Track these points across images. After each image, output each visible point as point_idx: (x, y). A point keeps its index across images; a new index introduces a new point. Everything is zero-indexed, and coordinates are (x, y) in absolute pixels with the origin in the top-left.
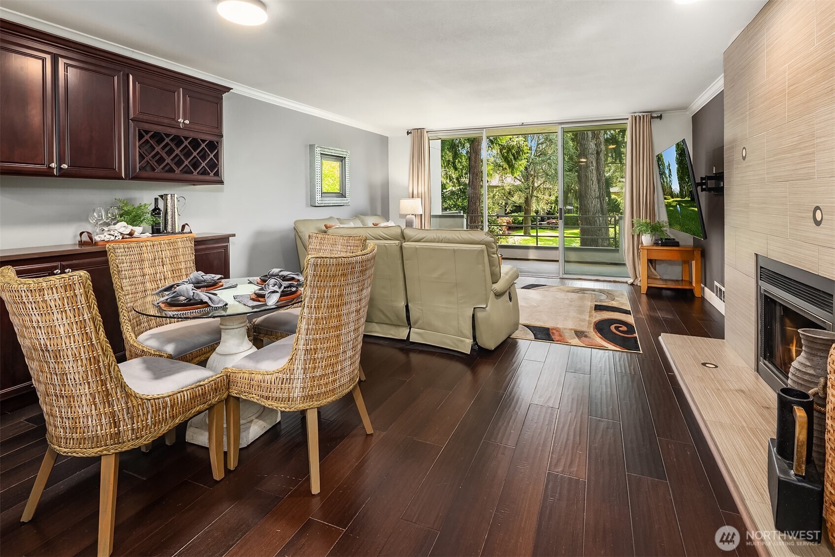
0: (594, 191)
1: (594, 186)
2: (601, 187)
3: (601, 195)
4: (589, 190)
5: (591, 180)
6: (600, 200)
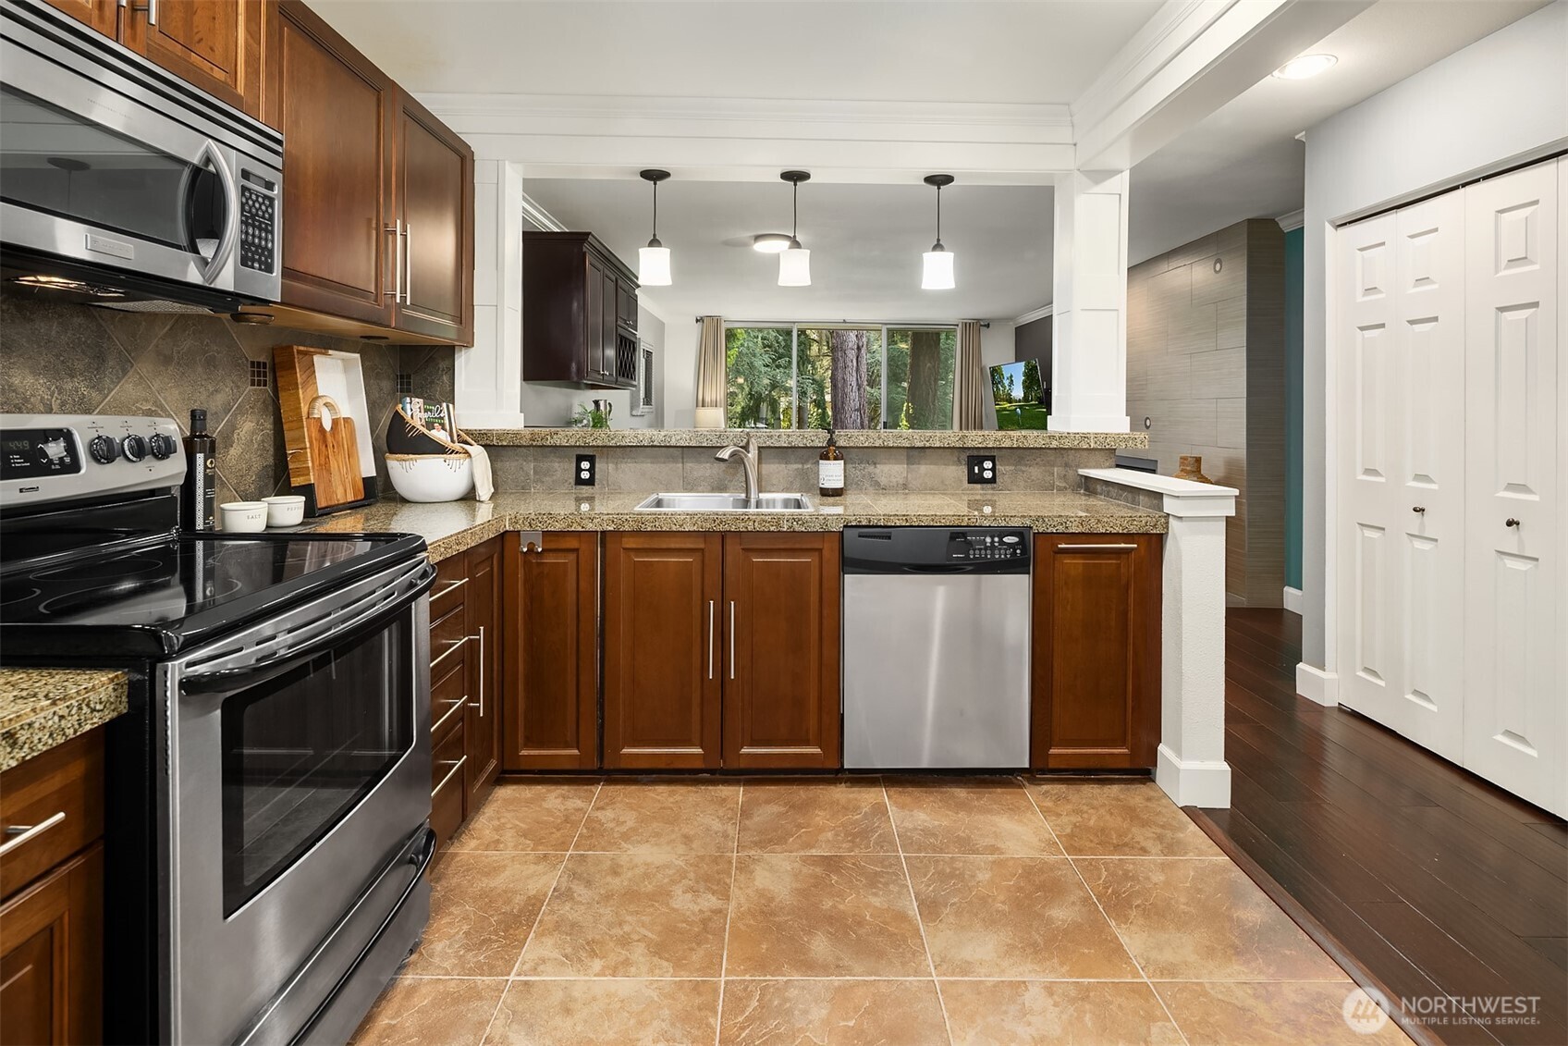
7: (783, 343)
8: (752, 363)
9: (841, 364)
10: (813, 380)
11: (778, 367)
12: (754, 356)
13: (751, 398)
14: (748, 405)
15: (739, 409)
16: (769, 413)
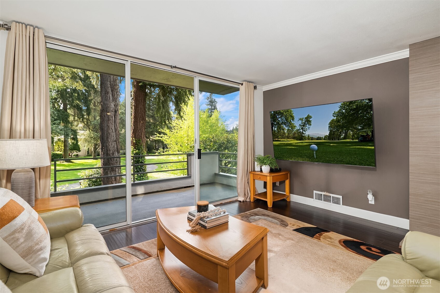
0: (113, 137)
1: (113, 133)
2: (117, 134)
3: (117, 139)
4: (110, 136)
5: (112, 129)
6: (116, 143)
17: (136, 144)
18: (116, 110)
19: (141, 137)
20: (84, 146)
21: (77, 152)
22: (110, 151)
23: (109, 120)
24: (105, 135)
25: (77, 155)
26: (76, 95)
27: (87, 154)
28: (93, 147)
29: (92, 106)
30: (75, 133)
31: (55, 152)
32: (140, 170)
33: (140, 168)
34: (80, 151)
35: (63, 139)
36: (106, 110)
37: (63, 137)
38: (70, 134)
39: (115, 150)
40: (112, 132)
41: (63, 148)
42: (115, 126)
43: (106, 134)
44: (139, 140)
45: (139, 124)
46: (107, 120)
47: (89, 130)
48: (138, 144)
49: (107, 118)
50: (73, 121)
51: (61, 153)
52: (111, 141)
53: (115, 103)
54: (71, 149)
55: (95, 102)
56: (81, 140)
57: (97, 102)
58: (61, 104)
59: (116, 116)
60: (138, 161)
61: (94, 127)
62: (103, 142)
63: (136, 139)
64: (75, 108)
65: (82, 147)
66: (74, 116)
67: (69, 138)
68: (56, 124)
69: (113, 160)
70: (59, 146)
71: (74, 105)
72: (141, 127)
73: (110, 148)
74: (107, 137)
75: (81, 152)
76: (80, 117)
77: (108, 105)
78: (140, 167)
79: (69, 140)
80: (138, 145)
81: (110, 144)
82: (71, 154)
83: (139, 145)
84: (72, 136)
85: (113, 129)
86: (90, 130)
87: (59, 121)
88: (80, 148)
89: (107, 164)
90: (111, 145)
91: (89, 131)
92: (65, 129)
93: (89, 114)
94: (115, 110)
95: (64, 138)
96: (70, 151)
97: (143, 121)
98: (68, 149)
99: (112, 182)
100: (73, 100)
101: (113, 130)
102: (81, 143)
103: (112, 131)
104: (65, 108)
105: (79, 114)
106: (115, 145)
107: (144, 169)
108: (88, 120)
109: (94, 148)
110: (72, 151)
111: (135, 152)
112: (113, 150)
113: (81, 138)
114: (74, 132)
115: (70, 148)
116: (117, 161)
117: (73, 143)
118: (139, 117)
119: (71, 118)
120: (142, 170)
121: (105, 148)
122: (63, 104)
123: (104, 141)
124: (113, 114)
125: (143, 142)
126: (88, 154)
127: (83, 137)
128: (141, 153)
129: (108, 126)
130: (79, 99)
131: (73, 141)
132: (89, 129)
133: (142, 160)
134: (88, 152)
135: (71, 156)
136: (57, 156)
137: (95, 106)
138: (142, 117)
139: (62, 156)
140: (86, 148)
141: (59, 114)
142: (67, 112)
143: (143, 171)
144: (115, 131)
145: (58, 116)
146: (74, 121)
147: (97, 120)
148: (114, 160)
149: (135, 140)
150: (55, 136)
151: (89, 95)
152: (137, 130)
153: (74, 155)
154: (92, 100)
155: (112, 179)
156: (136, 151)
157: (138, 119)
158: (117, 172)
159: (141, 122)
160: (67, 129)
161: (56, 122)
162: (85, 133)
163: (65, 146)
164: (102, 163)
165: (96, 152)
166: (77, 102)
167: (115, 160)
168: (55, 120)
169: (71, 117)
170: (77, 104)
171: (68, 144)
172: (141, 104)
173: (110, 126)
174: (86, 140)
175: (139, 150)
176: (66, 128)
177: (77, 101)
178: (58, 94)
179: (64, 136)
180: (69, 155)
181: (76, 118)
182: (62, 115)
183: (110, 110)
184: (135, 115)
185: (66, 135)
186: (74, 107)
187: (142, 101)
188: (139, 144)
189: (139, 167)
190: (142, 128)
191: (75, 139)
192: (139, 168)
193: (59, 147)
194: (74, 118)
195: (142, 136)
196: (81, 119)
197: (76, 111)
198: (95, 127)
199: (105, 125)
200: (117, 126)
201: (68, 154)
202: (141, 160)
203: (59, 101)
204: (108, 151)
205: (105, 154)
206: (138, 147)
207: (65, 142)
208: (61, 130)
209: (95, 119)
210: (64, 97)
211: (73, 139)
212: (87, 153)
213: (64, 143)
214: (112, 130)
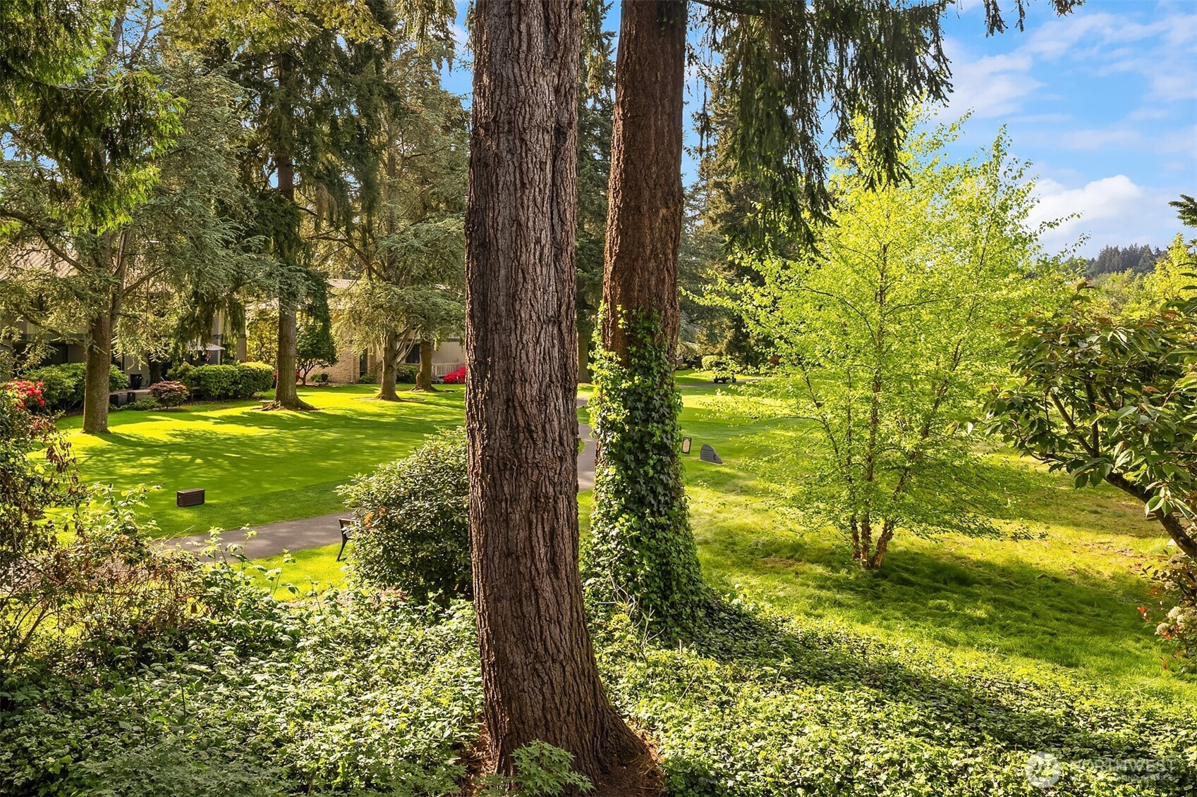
3: (564, 308)
4: (530, 286)
5: (538, 241)
7: (255, 210)
8: (199, 237)
9: (507, 176)
10: (307, 273)
11: (247, 249)
12: (204, 226)
13: (196, 302)
14: (192, 315)
15: (173, 321)
16: (229, 327)
17: (630, 340)
18: (565, 120)
19: (661, 299)
20: (351, 342)
21: (324, 367)
22: (524, 381)
23: (523, 185)
24: (496, 278)
25: (324, 377)
26: (326, 129)
27: (358, 375)
28: (383, 346)
29: (382, 174)
30: (319, 287)
31: (247, 364)
32: (653, 492)
33: (652, 477)
34: (333, 361)
35: (275, 314)
36: (509, 123)
37: (275, 302)
38: (303, 290)
39: (554, 380)
40: (540, 261)
41: (275, 346)
42: (553, 226)
43: (503, 272)
44: (648, 318)
45: (647, 222)
46: (512, 189)
47: (369, 275)
48: (641, 341)
49: (511, 169)
50: (312, 238)
51: (269, 367)
52: (534, 318)
53: (559, 75)
54: (304, 351)
55: (392, 159)
56: (338, 316)
57: (402, 156)
58: (273, 171)
59: (558, 163)
60: (642, 437)
61: (391, 263)
62: (486, 323)
63: (630, 312)
64: (321, 185)
65: (342, 350)
66: (318, 218)
67: (299, 307)
68: (253, 248)
69: (540, 443)
70: (261, 338)
71: (319, 171)
72: (661, 239)
73: (525, 367)
74: (507, 295)
75: (338, 365)
76: (338, 219)
77: (522, 89)
78: (651, 472)
79: (298, 315)
80: (641, 344)
81: (525, 337)
82: (302, 372)
83: (650, 347)
84: (309, 301)
85: (543, 242)
86: (374, 276)
87: (262, 237)
88: (334, 348)
89: (505, 465)
90: (531, 345)
91: (371, 279)
92: (285, 271)
93: (369, 209)
94: (558, 122)
95: (281, 307)
96: (299, 360)
97: (668, 207)
98: (292, 352)
99: (532, 580)
100: (314, 148)
101: (546, 251)
102: (338, 328)
103: (538, 253)
104: (286, 188)
105: (336, 208)
106: (553, 346)
107: (670, 482)
108: (367, 229)
109: (386, 349)
110: (306, 361)
111: (624, 385)
112: (544, 375)
113: (339, 307)
114: (316, 281)
115: (301, 347)
116: (562, 444)
117: (311, 329)
118: (651, 184)
119: (306, 228)
120: (660, 489)
121: (500, 365)
122: (277, 170)
123: (492, 320)
124: (548, 145)
125: (668, 331)
126: (362, 374)
127: (345, 305)
128: (658, 394)
129: (520, 224)
130: (336, 146)
131: (311, 321)
132: (371, 270)
133: (665, 432)
134: (363, 363)
135: (303, 379)
136: (255, 379)
137: (392, 172)
138: (663, 181)
139: (271, 382)
140: (356, 350)
141: (265, 210)
142: (292, 199)
143: (665, 495)
144: (556, 256)
145: (261, 216)
146: (317, 238)
147: (402, 233)
148: (545, 441)
149: (627, 317)
150: (250, 299)
151: (374, 126)
152: (636, 260)
153: (313, 378)
154: (383, 146)
155: (533, 562)
156: (633, 381)
157: (646, 194)
158: (561, 522)
159: (657, 211)
160: (290, 270)
161: (256, 240)
162: (354, 289)
163: (284, 340)
164: (478, 458)
165: (395, 366)
166: (327, 159)
167: (554, 440)
168: (249, 234)
169: (305, 222)
170: (327, 168)
171: (293, 331)
172: (663, 106)
173: (531, 224)
174: (355, 316)
175: (647, 371)
176: (288, 265)
177: (329, 155)
178: (260, 131)
179: (280, 299)
180: (298, 377)
181: (324, 224)
182: (275, 211)
183: (531, 119)
184: (625, 170)
185: (288, 296)
186: (319, 178)
187: (664, 92)
188: (648, 340)
189: (646, 473)
190: (664, 245)
191: (319, 311)
192: (648, 480)
193: (263, 345)
194: (317, 226)
195: (663, 293)
196: (343, 229)
197: (326, 193)
198: (394, 262)
199: (500, 220)
200: (563, 223)
201: (293, 374)
202: (658, 433)
203: (264, 160)
204: (513, 381)
205: (497, 401)
206: (644, 358)
207: (284, 323)
208: (270, 275)
209: (392, 228)
210: (283, 140)
211: (310, 311)
212: (358, 370)
213: (281, 327)
214: (538, 248)
